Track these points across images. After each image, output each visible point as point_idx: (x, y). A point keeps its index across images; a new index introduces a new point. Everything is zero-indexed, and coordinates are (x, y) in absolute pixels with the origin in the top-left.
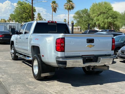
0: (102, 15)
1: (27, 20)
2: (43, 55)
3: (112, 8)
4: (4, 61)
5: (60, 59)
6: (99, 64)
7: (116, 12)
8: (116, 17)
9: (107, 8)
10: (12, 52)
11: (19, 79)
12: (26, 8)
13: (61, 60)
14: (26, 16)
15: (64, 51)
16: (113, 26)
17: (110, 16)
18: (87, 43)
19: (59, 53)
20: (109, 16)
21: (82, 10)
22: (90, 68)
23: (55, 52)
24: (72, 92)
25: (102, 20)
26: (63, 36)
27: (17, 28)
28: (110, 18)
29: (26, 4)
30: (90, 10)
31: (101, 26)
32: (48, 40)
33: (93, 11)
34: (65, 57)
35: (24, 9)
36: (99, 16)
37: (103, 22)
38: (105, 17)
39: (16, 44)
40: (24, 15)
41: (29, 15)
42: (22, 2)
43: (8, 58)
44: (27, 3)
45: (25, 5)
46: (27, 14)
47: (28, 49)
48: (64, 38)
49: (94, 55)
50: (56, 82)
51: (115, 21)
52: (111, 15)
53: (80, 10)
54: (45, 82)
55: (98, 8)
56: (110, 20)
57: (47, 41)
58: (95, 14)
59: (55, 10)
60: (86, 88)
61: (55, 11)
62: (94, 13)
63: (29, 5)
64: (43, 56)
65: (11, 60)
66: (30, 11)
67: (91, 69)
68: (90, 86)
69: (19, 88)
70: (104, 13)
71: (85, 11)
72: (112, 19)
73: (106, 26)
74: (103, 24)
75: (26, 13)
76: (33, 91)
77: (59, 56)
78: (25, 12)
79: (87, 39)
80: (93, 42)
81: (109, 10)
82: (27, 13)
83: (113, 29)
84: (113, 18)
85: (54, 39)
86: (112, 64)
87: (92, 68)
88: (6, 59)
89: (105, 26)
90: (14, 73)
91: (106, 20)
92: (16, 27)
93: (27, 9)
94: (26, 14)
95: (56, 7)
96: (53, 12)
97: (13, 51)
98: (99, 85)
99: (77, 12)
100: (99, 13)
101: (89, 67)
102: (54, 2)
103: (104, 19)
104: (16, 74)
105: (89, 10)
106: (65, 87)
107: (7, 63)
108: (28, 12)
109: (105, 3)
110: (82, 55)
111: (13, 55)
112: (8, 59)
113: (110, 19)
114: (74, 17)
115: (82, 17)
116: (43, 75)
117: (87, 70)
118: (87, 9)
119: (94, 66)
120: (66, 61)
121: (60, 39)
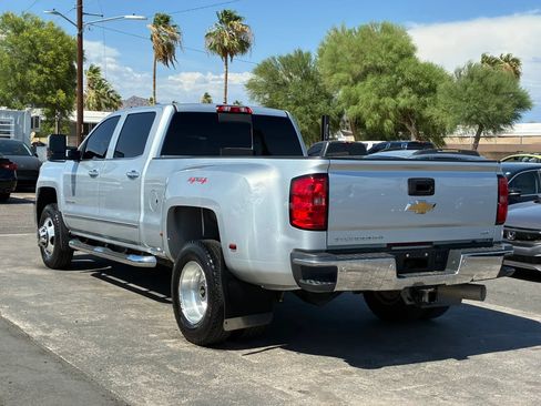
0: (371, 80)
1: (47, 95)
2: (234, 243)
3: (414, 49)
4: (14, 273)
5: (309, 258)
6: (455, 278)
7: (429, 67)
8: (432, 90)
9: (395, 48)
10: (46, 236)
11: (125, 345)
12: (43, 41)
13: (314, 262)
14: (42, 77)
15: (324, 227)
16: (416, 124)
17: (408, 84)
18: (410, 194)
19: (306, 234)
20: (399, 83)
21: (285, 55)
22: (423, 293)
23: (286, 233)
24: (362, 387)
25: (372, 102)
26: (320, 167)
27: (12, 130)
28: (406, 90)
29: (39, 25)
30: (321, 56)
31: (368, 124)
32: (257, 185)
33: (335, 59)
34: (327, 251)
35: (33, 47)
36: (360, 84)
37: (376, 108)
38: (384, 86)
39: (67, 202)
40: (33, 76)
41: (56, 74)
42: (18, 15)
43: (23, 259)
44: (47, 22)
45: (37, 31)
46: (46, 70)
47: (141, 220)
48: (325, 176)
49: (431, 243)
50: (279, 354)
51: (425, 106)
52: (413, 78)
53: (277, 57)
54: (239, 354)
55: (356, 50)
56: (405, 100)
57: (253, 188)
58: (342, 75)
59: (166, 53)
60: (410, 373)
61: (165, 60)
62: (335, 71)
63: (55, 32)
64: (233, 247)
65: (40, 267)
66: (58, 55)
67: (426, 299)
68: (422, 364)
69: (145, 379)
70: (380, 71)
71: (298, 63)
72: (414, 97)
73: (388, 125)
74: (376, 116)
75: (40, 67)
76: (207, 387)
77: (306, 247)
78: (37, 61)
79: (411, 181)
80: (432, 193)
81: (402, 57)
82: (44, 64)
83: (418, 137)
84: (421, 93)
85: (281, 181)
86: (499, 276)
87: (430, 293)
88: (16, 265)
89: (385, 125)
90: (86, 319)
91: (389, 102)
92: (9, 128)
93: (48, 47)
94: (41, 72)
95: (173, 42)
96: (160, 64)
97: (51, 231)
98: (452, 362)
99: (265, 64)
100: (357, 69)
101: (416, 291)
102: (164, 21)
103: (380, 97)
104: (99, 324)
105: (313, 58)
106: (325, 371)
107: (32, 282)
108: (51, 62)
109: (387, 29)
110: (388, 244)
111: (51, 247)
112: (23, 263)
113: (404, 97)
114: (251, 85)
115: (285, 84)
116: (232, 324)
117: (408, 302)
118: (309, 54)
119: (436, 287)
120: (335, 268)
121: (309, 181)
